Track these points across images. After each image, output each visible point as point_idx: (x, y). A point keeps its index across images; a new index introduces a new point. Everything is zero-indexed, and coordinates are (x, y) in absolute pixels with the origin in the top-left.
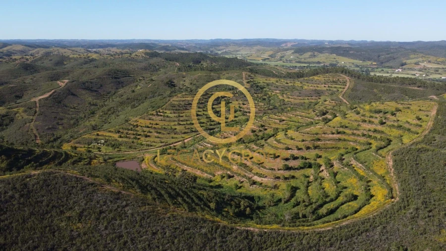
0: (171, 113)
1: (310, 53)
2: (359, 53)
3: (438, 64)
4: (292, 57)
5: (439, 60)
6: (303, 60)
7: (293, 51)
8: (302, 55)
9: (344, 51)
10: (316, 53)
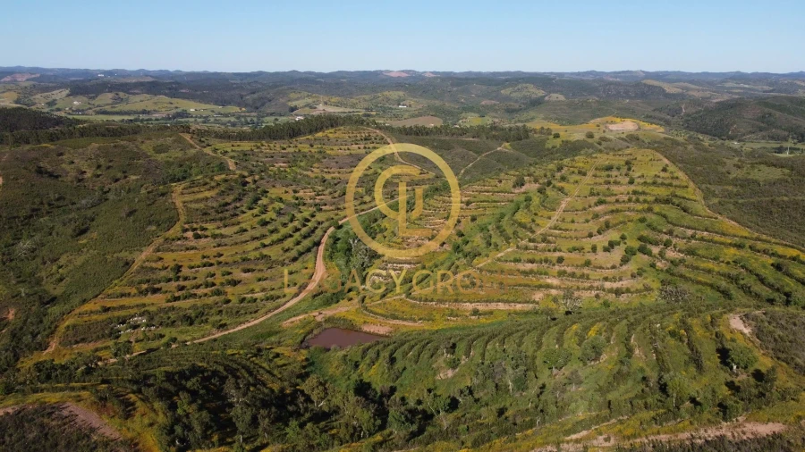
0: (218, 228)
1: (110, 95)
2: (199, 93)
3: (337, 106)
4: (75, 103)
5: (333, 100)
6: (108, 108)
7: (67, 92)
8: (93, 98)
9: (170, 89)
10: (121, 94)
